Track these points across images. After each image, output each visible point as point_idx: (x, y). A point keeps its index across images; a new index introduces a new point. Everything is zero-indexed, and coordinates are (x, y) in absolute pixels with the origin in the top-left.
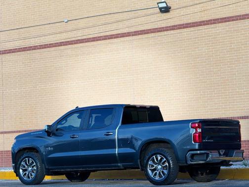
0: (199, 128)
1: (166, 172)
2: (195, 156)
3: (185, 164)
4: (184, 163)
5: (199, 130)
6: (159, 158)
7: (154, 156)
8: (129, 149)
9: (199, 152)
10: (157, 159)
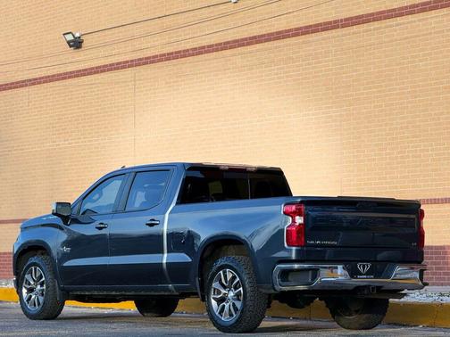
0: (300, 215)
1: (239, 305)
2: (291, 274)
3: (273, 291)
4: (269, 289)
5: (299, 220)
6: (229, 276)
7: (221, 272)
8: (183, 254)
9: (296, 266)
10: (225, 277)
